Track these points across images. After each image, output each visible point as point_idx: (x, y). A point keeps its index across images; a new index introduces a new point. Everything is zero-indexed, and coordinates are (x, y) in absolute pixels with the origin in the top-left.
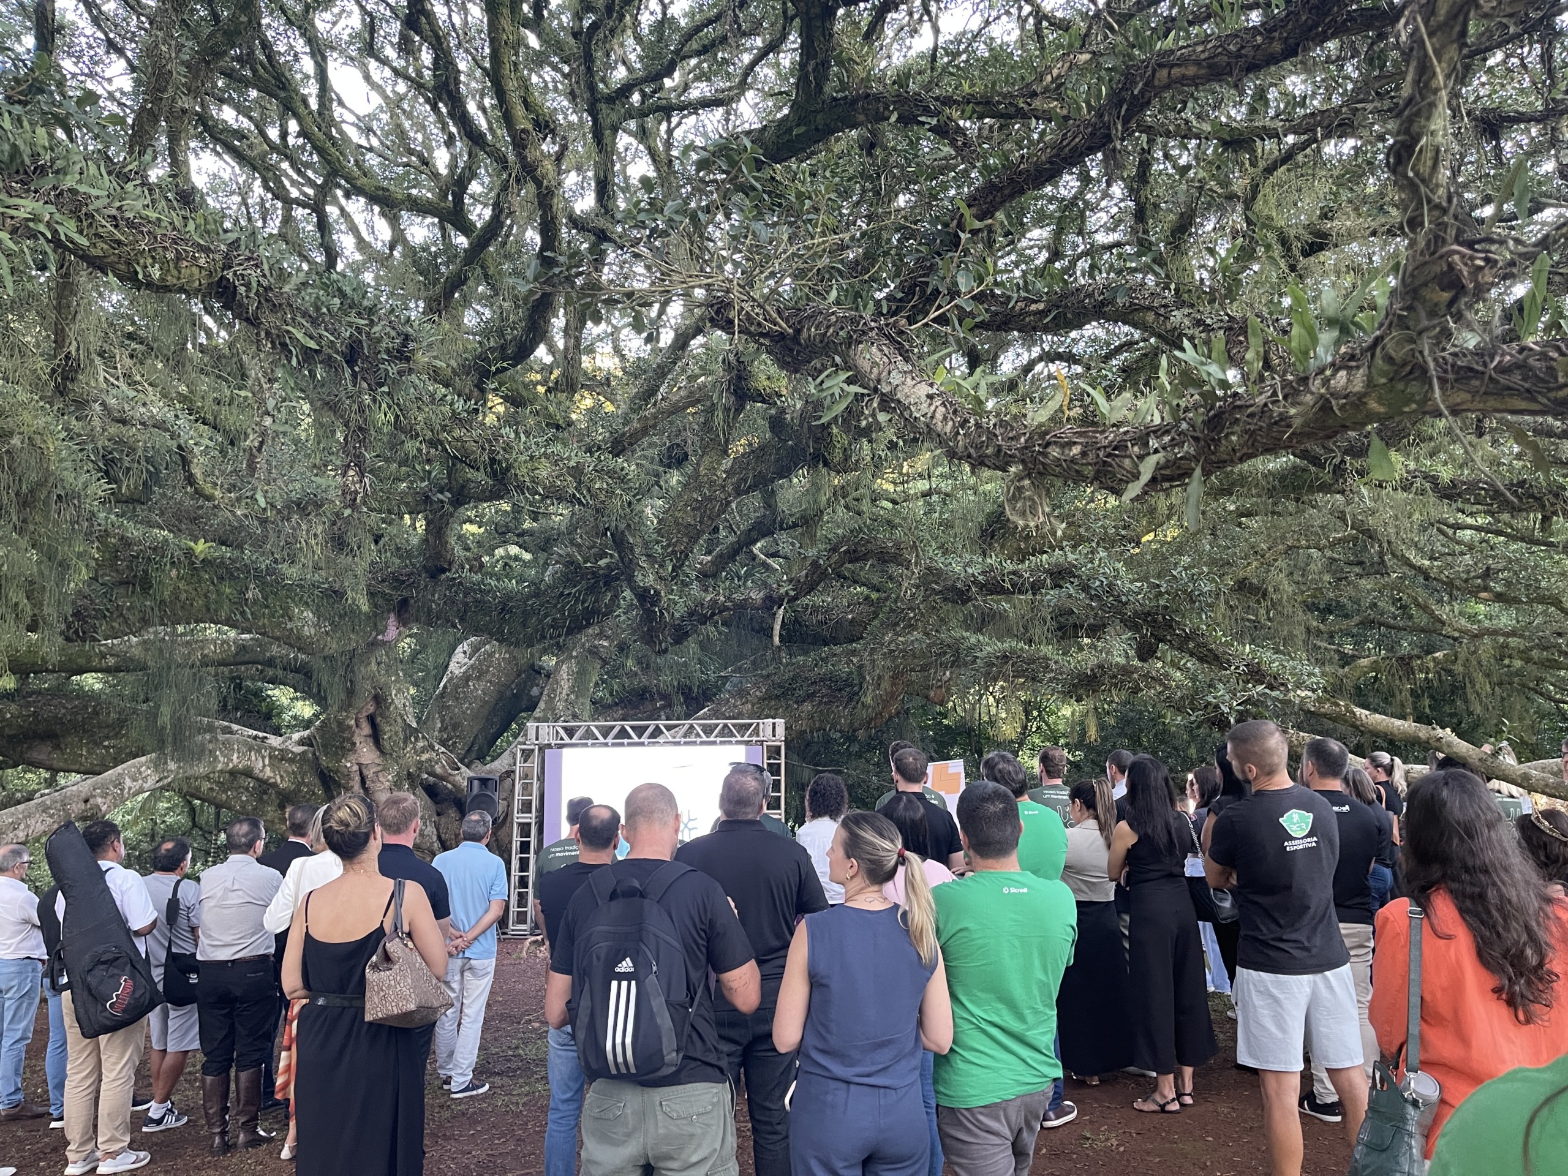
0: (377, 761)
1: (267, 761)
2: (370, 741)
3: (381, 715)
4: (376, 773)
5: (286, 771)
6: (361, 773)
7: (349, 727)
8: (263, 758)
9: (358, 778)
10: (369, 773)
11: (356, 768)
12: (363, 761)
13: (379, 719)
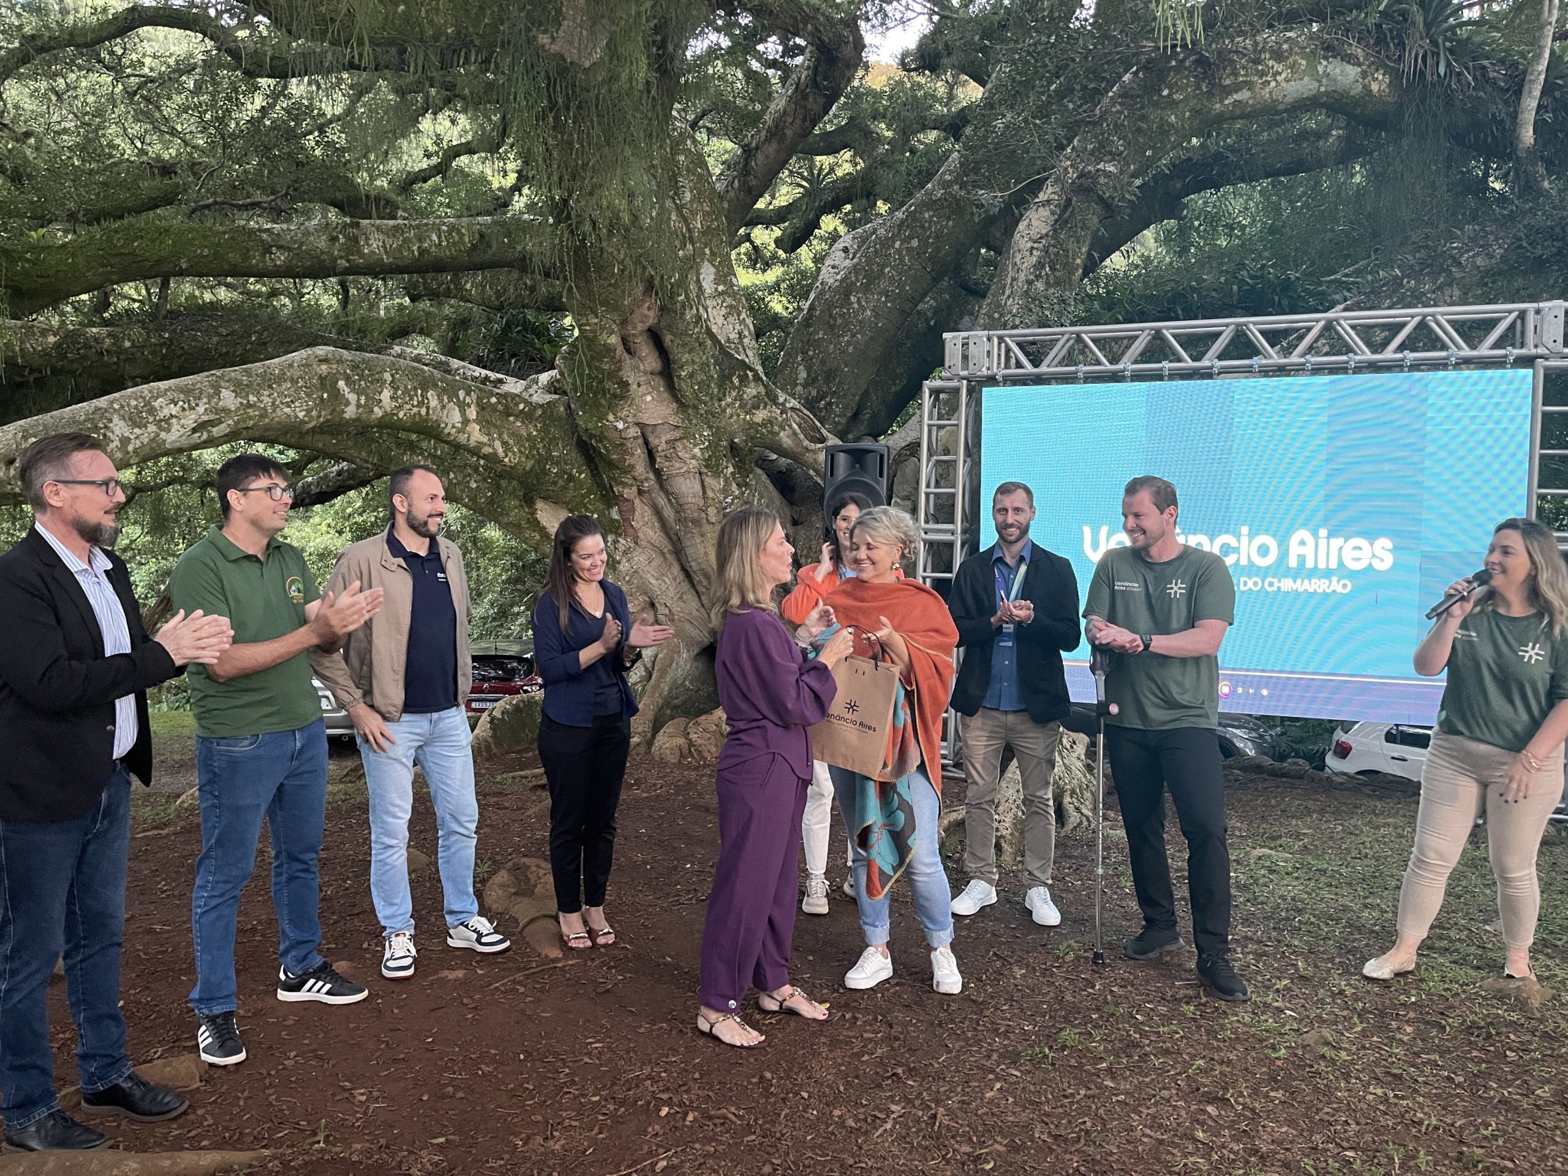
0: (674, 420)
1: (472, 413)
2: (660, 383)
3: (669, 328)
4: (671, 443)
5: (514, 435)
6: (646, 443)
7: (609, 350)
8: (463, 406)
9: (639, 452)
10: (660, 442)
11: (634, 432)
12: (646, 419)
13: (668, 339)
